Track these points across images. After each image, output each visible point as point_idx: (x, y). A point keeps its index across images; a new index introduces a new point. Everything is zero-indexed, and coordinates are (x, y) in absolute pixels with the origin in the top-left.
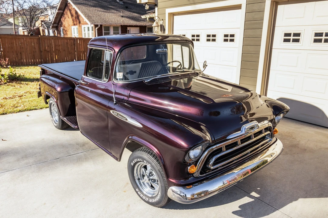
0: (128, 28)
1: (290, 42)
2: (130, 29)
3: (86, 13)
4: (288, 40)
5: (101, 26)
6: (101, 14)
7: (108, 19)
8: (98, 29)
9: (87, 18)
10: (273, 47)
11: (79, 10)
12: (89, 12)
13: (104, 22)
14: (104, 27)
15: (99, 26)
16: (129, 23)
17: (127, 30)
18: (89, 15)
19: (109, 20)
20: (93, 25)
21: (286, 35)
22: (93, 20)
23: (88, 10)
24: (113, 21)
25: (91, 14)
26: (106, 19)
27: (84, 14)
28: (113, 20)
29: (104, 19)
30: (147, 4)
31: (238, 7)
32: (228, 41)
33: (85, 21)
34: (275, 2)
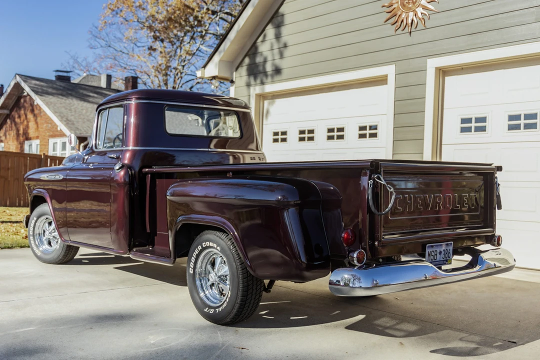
1: (471, 132)
3: (62, 115)
4: (468, 130)
8: (85, 147)
9: (65, 123)
10: (443, 143)
11: (49, 108)
12: (70, 114)
15: (88, 140)
18: (69, 118)
21: (464, 121)
22: (78, 128)
23: (66, 109)
25: (73, 117)
27: (57, 117)
30: (215, 79)
31: (382, 81)
32: (366, 137)
33: (59, 129)
34: (441, 71)
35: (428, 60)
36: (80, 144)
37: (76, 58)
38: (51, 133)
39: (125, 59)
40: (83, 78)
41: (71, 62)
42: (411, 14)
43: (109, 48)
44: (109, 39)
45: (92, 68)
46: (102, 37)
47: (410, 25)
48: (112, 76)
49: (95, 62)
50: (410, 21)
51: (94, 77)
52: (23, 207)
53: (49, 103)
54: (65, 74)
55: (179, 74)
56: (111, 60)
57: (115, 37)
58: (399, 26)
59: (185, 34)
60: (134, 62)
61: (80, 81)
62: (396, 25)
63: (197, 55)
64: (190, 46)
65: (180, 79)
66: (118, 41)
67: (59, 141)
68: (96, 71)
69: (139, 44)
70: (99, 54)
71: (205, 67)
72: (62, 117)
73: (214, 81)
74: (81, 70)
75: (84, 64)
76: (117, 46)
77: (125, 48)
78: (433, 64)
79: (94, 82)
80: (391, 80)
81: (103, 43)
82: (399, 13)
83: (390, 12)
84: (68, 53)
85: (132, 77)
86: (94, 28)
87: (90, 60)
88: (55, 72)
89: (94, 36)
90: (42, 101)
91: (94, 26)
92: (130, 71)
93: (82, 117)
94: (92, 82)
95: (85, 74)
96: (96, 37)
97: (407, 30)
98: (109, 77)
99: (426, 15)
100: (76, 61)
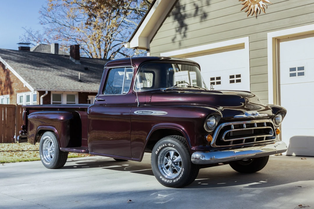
0: (90, 97)
1: (296, 76)
2: (92, 98)
3: (26, 76)
5: (49, 92)
6: (49, 77)
7: (60, 84)
8: (44, 98)
9: (29, 81)
11: (17, 71)
12: (32, 74)
13: (54, 88)
14: (53, 95)
15: (47, 93)
16: (92, 89)
17: (88, 100)
18: (31, 78)
19: (62, 86)
20: (36, 93)
22: (38, 85)
24: (67, 87)
25: (34, 77)
26: (56, 83)
27: (23, 77)
28: (67, 85)
29: (54, 83)
30: (136, 49)
31: (241, 46)
32: (234, 82)
33: (24, 86)
34: (276, 39)
35: (268, 33)
36: (40, 96)
37: (30, 32)
38: (18, 89)
39: (67, 31)
40: (37, 47)
41: (27, 35)
42: (256, 6)
43: (55, 23)
44: (55, 16)
45: (43, 39)
46: (50, 16)
47: (256, 12)
48: (59, 44)
49: (45, 34)
50: (256, 10)
51: (46, 46)
52: (3, 143)
53: (16, 68)
54: (26, 46)
55: (109, 40)
56: (57, 32)
57: (59, 15)
58: (250, 13)
59: (113, 11)
60: (75, 33)
61: (35, 49)
62: (247, 12)
63: (122, 25)
64: (117, 19)
65: (110, 44)
66: (62, 18)
67: (24, 95)
68: (46, 41)
69: (78, 20)
70: (48, 28)
71: (130, 41)
72: (26, 78)
73: (136, 50)
74: (35, 41)
75: (36, 36)
76: (61, 21)
77: (67, 22)
78: (271, 35)
79: (46, 49)
80: (247, 46)
81: (50, 20)
82: (249, 5)
83: (244, 4)
84: (24, 28)
85: (75, 45)
86: (43, 9)
87: (41, 33)
88: (18, 45)
89: (43, 14)
90: (11, 66)
91: (43, 7)
92: (71, 40)
93: (41, 77)
94: (44, 49)
95: (38, 44)
96: (45, 15)
97: (254, 15)
98: (57, 45)
99: (265, 6)
100: (30, 34)
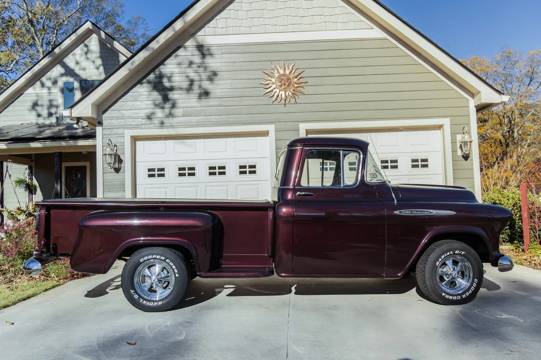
31: (265, 134)
32: (246, 174)
35: (300, 124)
71: (72, 107)
